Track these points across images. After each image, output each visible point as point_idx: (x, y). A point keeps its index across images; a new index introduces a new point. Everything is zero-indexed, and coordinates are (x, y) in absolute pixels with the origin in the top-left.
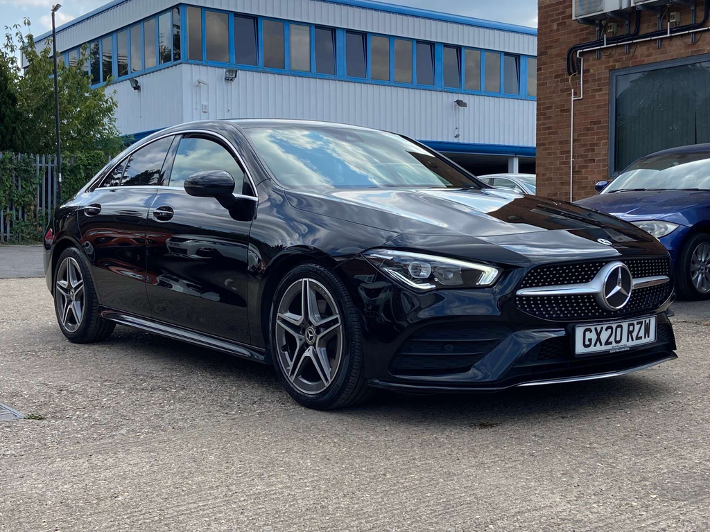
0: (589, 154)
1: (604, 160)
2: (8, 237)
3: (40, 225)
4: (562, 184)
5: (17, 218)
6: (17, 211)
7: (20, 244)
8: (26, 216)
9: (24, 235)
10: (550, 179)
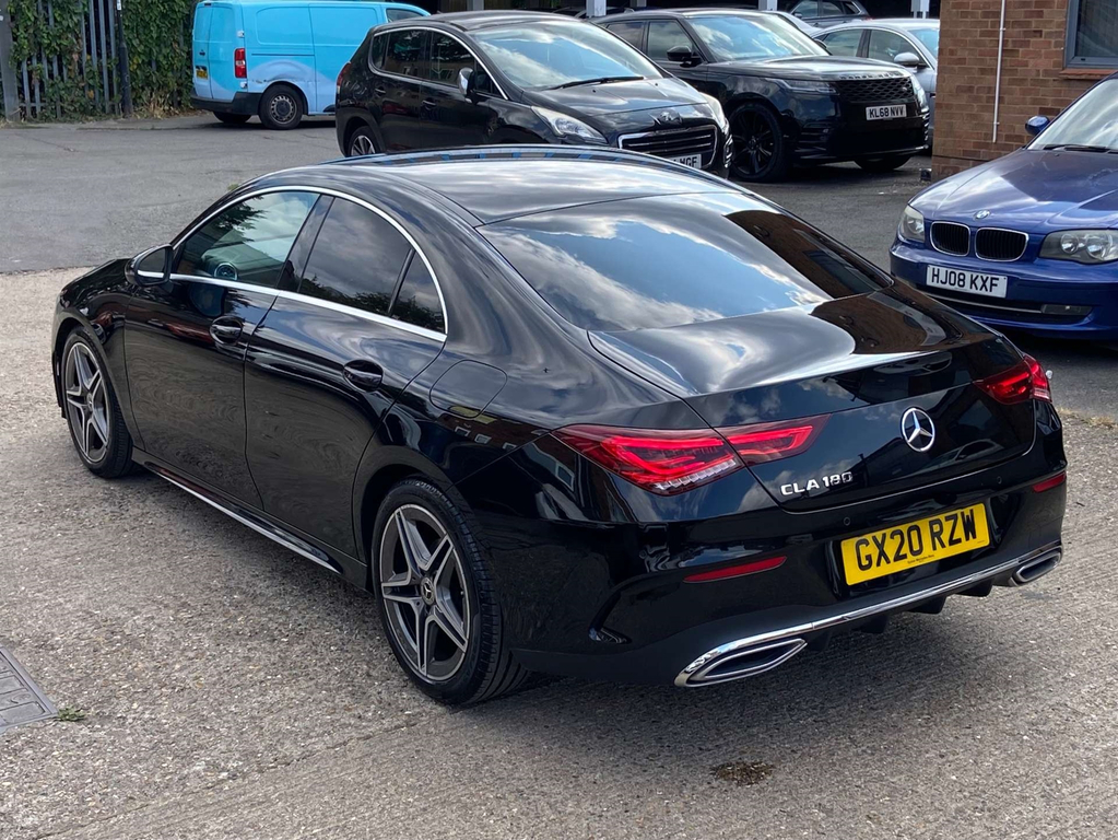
0: (1033, 20)
1: (1058, 34)
2: (38, 110)
3: (91, 87)
4: (983, 71)
5: (51, 76)
6: (50, 62)
7: (60, 122)
8: (65, 71)
9: (65, 105)
10: (961, 61)
